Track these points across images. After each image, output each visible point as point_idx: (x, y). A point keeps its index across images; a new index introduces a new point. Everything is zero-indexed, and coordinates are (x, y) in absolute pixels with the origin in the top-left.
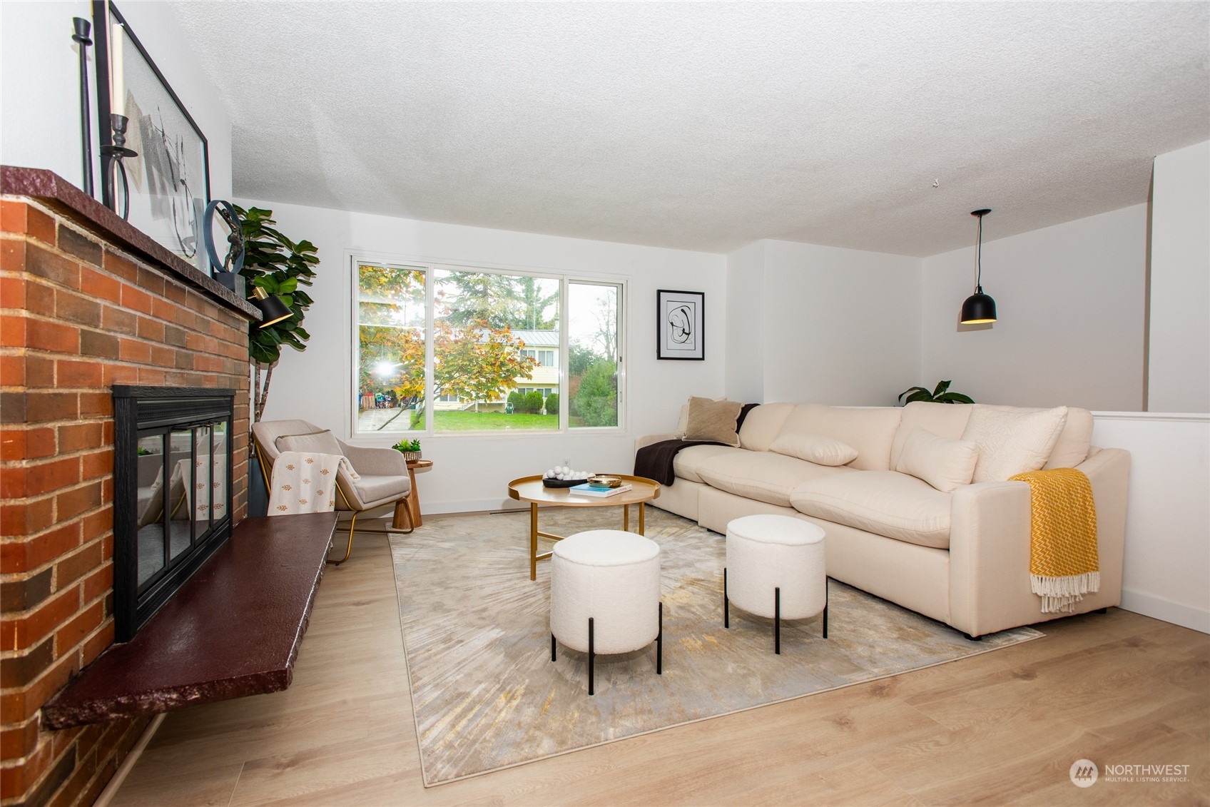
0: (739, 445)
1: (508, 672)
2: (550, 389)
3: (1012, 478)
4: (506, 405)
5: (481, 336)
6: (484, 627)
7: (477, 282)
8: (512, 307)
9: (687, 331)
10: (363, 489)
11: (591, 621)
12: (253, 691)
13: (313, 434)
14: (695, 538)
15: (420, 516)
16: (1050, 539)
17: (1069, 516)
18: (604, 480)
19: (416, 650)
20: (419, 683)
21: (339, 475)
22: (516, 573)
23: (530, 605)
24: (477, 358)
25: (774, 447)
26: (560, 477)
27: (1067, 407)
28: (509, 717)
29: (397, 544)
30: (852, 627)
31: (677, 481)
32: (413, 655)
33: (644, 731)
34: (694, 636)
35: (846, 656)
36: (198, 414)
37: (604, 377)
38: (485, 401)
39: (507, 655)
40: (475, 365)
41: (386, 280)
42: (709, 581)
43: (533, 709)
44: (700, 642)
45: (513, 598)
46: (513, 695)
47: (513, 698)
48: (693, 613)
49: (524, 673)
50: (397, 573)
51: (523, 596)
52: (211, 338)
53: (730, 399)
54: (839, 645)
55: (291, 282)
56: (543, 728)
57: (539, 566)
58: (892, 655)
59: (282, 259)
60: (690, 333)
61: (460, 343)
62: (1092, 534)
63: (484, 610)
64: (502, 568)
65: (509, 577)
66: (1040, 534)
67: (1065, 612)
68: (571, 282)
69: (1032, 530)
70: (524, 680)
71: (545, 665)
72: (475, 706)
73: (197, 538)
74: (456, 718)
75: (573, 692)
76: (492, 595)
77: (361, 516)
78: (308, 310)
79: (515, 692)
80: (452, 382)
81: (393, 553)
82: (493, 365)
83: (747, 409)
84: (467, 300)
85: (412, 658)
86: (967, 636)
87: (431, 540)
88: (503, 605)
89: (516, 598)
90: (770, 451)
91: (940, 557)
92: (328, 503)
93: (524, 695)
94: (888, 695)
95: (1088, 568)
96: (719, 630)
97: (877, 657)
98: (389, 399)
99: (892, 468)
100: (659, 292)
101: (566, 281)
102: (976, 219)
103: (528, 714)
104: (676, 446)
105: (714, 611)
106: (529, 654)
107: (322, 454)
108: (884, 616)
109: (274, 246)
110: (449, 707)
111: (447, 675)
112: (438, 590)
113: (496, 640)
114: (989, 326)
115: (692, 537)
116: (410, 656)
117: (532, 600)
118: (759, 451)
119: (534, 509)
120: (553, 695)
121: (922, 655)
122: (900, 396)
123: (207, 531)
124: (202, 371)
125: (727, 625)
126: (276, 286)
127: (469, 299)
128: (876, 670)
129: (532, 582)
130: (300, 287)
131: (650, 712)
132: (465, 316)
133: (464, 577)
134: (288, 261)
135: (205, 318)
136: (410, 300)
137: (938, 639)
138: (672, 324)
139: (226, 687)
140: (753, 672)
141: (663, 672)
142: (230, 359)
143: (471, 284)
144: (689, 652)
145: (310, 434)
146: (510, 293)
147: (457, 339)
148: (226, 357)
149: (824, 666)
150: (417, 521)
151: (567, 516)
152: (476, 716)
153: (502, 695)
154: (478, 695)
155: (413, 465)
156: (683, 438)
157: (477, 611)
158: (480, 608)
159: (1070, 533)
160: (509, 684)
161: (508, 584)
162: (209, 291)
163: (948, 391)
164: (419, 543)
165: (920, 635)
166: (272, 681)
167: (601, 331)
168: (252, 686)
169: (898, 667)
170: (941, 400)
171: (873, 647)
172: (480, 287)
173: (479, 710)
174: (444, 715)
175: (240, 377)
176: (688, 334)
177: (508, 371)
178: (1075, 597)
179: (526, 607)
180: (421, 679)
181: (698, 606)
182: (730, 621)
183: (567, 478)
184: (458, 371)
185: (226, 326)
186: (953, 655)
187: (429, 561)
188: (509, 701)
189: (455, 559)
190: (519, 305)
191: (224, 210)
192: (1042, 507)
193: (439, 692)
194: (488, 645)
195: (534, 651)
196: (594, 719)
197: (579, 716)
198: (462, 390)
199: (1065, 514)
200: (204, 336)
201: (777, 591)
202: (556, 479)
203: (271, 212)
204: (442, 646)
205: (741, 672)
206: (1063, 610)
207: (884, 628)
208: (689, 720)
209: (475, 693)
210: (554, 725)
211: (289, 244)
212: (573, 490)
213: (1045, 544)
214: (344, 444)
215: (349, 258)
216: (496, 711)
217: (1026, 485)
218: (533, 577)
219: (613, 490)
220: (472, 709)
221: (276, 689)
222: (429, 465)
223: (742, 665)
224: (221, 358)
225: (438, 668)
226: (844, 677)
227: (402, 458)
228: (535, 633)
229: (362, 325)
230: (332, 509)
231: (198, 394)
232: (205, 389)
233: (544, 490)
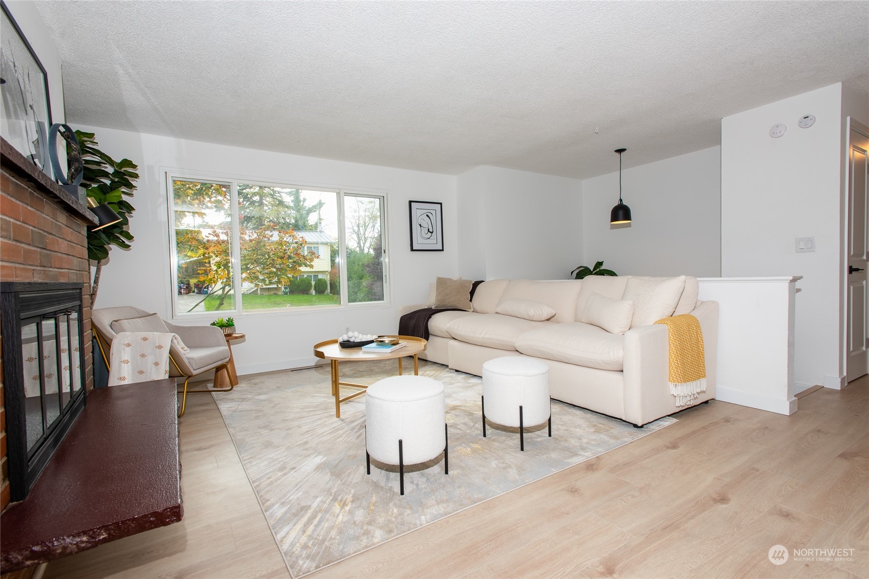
0: (472, 310)
1: (336, 486)
2: (317, 275)
3: (656, 322)
4: (283, 289)
5: (272, 236)
6: (309, 455)
7: (255, 194)
8: (283, 213)
9: (431, 230)
10: (192, 359)
11: (400, 442)
12: (153, 526)
13: (143, 317)
14: (448, 377)
15: (236, 377)
16: (680, 360)
17: (689, 344)
18: (387, 340)
19: (258, 480)
20: (268, 503)
21: (172, 349)
22: (323, 413)
23: (341, 436)
24: (269, 252)
25: (499, 310)
26: (352, 340)
27: (685, 275)
28: (345, 519)
29: (221, 400)
30: (565, 428)
31: (431, 337)
32: (258, 483)
33: (446, 515)
34: (464, 445)
35: (565, 447)
36: (59, 304)
37: (358, 265)
38: (277, 286)
39: (332, 474)
40: (267, 259)
41: (193, 192)
42: (465, 406)
43: (362, 510)
44: (469, 449)
45: (326, 432)
46: (345, 502)
47: (345, 505)
48: (459, 429)
49: (349, 485)
50: (227, 422)
51: (333, 430)
52: (63, 240)
53: (464, 278)
54: (560, 441)
55: (115, 193)
56: (373, 523)
57: (343, 407)
58: (593, 443)
59: (106, 175)
60: (433, 232)
61: (253, 242)
62: (702, 355)
63: (306, 443)
64: (312, 411)
65: (319, 416)
66: (674, 356)
67: (689, 405)
68: (346, 194)
69: (670, 354)
70: (350, 491)
71: (363, 478)
72: (317, 515)
73: (64, 407)
74: (305, 526)
75: (389, 495)
76: (309, 431)
77: (191, 380)
78: (132, 217)
79: (346, 500)
80: (248, 272)
81: (220, 407)
82: (282, 258)
83: (476, 284)
84: (246, 208)
85: (258, 486)
86: (635, 426)
87: (249, 395)
88: (320, 438)
89: (329, 432)
90: (497, 313)
91: (617, 376)
92: (164, 372)
93: (353, 501)
94: (597, 469)
95: (700, 376)
96: (480, 439)
97: (585, 445)
98: (185, 287)
99: (577, 320)
100: (410, 202)
101: (342, 194)
102: (617, 154)
103: (360, 515)
104: (429, 313)
105: (473, 426)
106: (349, 471)
107: (155, 333)
108: (583, 418)
109: (98, 163)
110: (297, 517)
111: (289, 495)
112: (264, 432)
113: (321, 464)
114: (629, 225)
115: (445, 377)
116: (255, 484)
117: (341, 432)
118: (486, 313)
119: (334, 364)
120: (374, 498)
121: (611, 441)
122: (572, 272)
123: (69, 402)
124: (58, 268)
125: (485, 435)
126: (102, 197)
127: (249, 207)
128: (587, 454)
129: (337, 419)
130: (125, 198)
131: (447, 501)
132: (246, 220)
133: (283, 420)
134: (110, 176)
135: (58, 223)
136: (212, 208)
137: (618, 429)
138: (420, 225)
139: (130, 525)
140: (509, 465)
141: (449, 472)
142: (75, 258)
143: (249, 196)
144: (463, 457)
145: (140, 317)
146: (281, 203)
147: (251, 238)
148: (73, 256)
149: (554, 455)
150: (234, 381)
151: (351, 369)
152: (320, 522)
153: (336, 504)
154: (317, 506)
155: (229, 338)
156: (433, 307)
157: (300, 445)
158: (302, 442)
159: (690, 355)
160: (339, 495)
161: (319, 422)
162: (63, 201)
163: (603, 268)
164: (240, 397)
165: (608, 428)
166: (169, 516)
167: (354, 231)
168: (152, 522)
169: (600, 451)
170: (597, 274)
171: (581, 439)
172: (256, 198)
173: (321, 517)
174: (295, 525)
175: (83, 272)
176: (432, 233)
177: (294, 262)
178: (694, 394)
179: (338, 438)
180: (269, 500)
181: (462, 424)
182: (487, 432)
183: (358, 340)
184: (252, 264)
185: (71, 230)
186: (628, 439)
187: (251, 410)
188: (342, 508)
189: (273, 407)
190: (289, 212)
191: (64, 132)
192: (675, 339)
193: (286, 508)
194: (316, 469)
195: (352, 468)
196: (409, 511)
197: (398, 511)
198: (257, 278)
199: (687, 343)
200: (58, 238)
201: (521, 408)
202: (349, 341)
203: (93, 134)
204: (280, 474)
205: (502, 466)
206: (687, 404)
207: (585, 426)
208: (475, 503)
209: (315, 505)
210: (381, 520)
211: (111, 162)
212: (364, 348)
213: (677, 363)
214: (170, 324)
215: (164, 174)
216: (334, 516)
217: (665, 327)
218: (338, 415)
219: (394, 347)
220: (315, 517)
221: (173, 522)
222: (243, 337)
223: (501, 461)
224: (70, 257)
225: (280, 490)
226: (568, 461)
227: (220, 333)
228: (350, 456)
229: (177, 228)
230: (167, 377)
231: (59, 288)
232: (61, 283)
233: (341, 350)
